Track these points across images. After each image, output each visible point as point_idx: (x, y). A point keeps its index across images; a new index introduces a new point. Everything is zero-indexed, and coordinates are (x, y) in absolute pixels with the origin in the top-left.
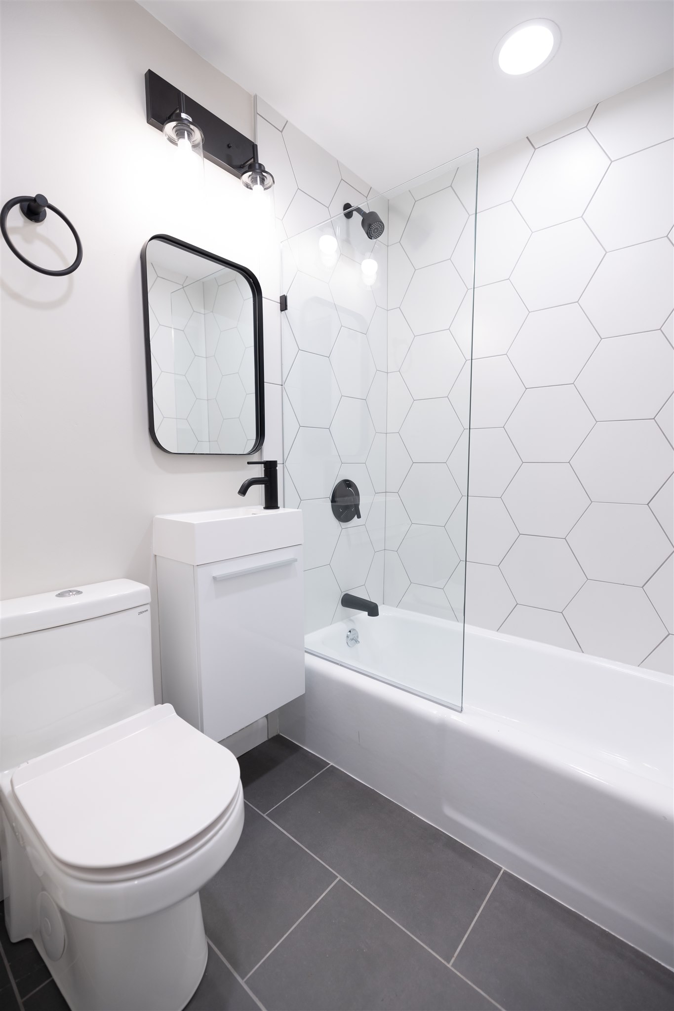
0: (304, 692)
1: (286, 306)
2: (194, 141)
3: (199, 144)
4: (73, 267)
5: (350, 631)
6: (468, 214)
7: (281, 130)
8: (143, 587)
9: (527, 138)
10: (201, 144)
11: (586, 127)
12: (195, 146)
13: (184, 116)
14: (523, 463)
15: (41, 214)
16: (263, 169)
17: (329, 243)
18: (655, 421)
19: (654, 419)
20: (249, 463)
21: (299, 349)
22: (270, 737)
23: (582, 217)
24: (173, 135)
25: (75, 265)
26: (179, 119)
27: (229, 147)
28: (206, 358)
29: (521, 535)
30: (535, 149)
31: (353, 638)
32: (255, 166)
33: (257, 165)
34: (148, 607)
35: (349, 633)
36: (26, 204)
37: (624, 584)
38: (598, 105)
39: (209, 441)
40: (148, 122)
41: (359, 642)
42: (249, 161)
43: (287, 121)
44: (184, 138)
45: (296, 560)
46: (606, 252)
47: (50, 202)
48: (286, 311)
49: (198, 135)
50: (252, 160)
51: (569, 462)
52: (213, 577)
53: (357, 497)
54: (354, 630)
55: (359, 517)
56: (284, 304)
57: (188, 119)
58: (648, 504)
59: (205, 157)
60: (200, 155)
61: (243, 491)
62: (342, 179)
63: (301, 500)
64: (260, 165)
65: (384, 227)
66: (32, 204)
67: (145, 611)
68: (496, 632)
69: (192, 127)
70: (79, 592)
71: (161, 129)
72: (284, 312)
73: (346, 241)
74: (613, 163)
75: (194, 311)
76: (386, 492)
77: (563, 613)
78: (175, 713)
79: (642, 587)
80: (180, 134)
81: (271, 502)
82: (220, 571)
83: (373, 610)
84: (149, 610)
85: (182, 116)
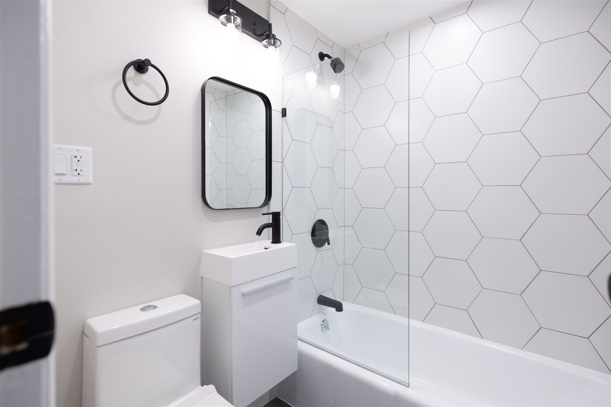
0: (297, 369)
1: (286, 114)
2: (237, 23)
3: (239, 25)
4: (163, 100)
5: (323, 321)
6: (395, 59)
7: (284, 13)
8: (197, 302)
9: (430, 17)
10: (241, 25)
11: (466, 13)
12: (236, 26)
13: (231, 10)
14: (436, 210)
15: (145, 69)
16: (275, 37)
17: (312, 77)
18: (521, 187)
19: (520, 186)
20: (263, 214)
21: (293, 140)
22: (271, 400)
23: (466, 63)
24: (225, 21)
25: (164, 98)
26: (228, 12)
27: (254, 24)
28: (226, 137)
29: (436, 257)
30: (435, 24)
31: (325, 325)
32: (270, 36)
33: (271, 35)
34: (199, 315)
35: (323, 323)
36: (137, 64)
37: (508, 293)
38: (472, 1)
39: (226, 189)
40: (209, 13)
41: (329, 329)
42: (266, 32)
43: (287, 8)
44: (231, 22)
45: (293, 278)
46: (483, 84)
47: (152, 63)
48: (285, 117)
49: (239, 20)
50: (269, 32)
51: (466, 211)
52: (242, 293)
53: (327, 231)
54: (326, 320)
55: (329, 244)
56: (284, 113)
57: (234, 12)
58: (520, 240)
59: (243, 31)
60: (240, 31)
61: (259, 233)
62: (318, 38)
63: (293, 235)
64: (273, 35)
65: (344, 66)
66: (142, 64)
67: (197, 318)
68: (422, 323)
69: (235, 16)
70: (155, 307)
71: (218, 18)
72: (284, 118)
73: (320, 74)
74: (484, 33)
75: (219, 109)
76: (344, 226)
77: (467, 310)
78: (216, 392)
79: (521, 295)
80: (229, 20)
81: (276, 239)
82: (246, 289)
83: (339, 307)
84: (200, 317)
85: (230, 11)
